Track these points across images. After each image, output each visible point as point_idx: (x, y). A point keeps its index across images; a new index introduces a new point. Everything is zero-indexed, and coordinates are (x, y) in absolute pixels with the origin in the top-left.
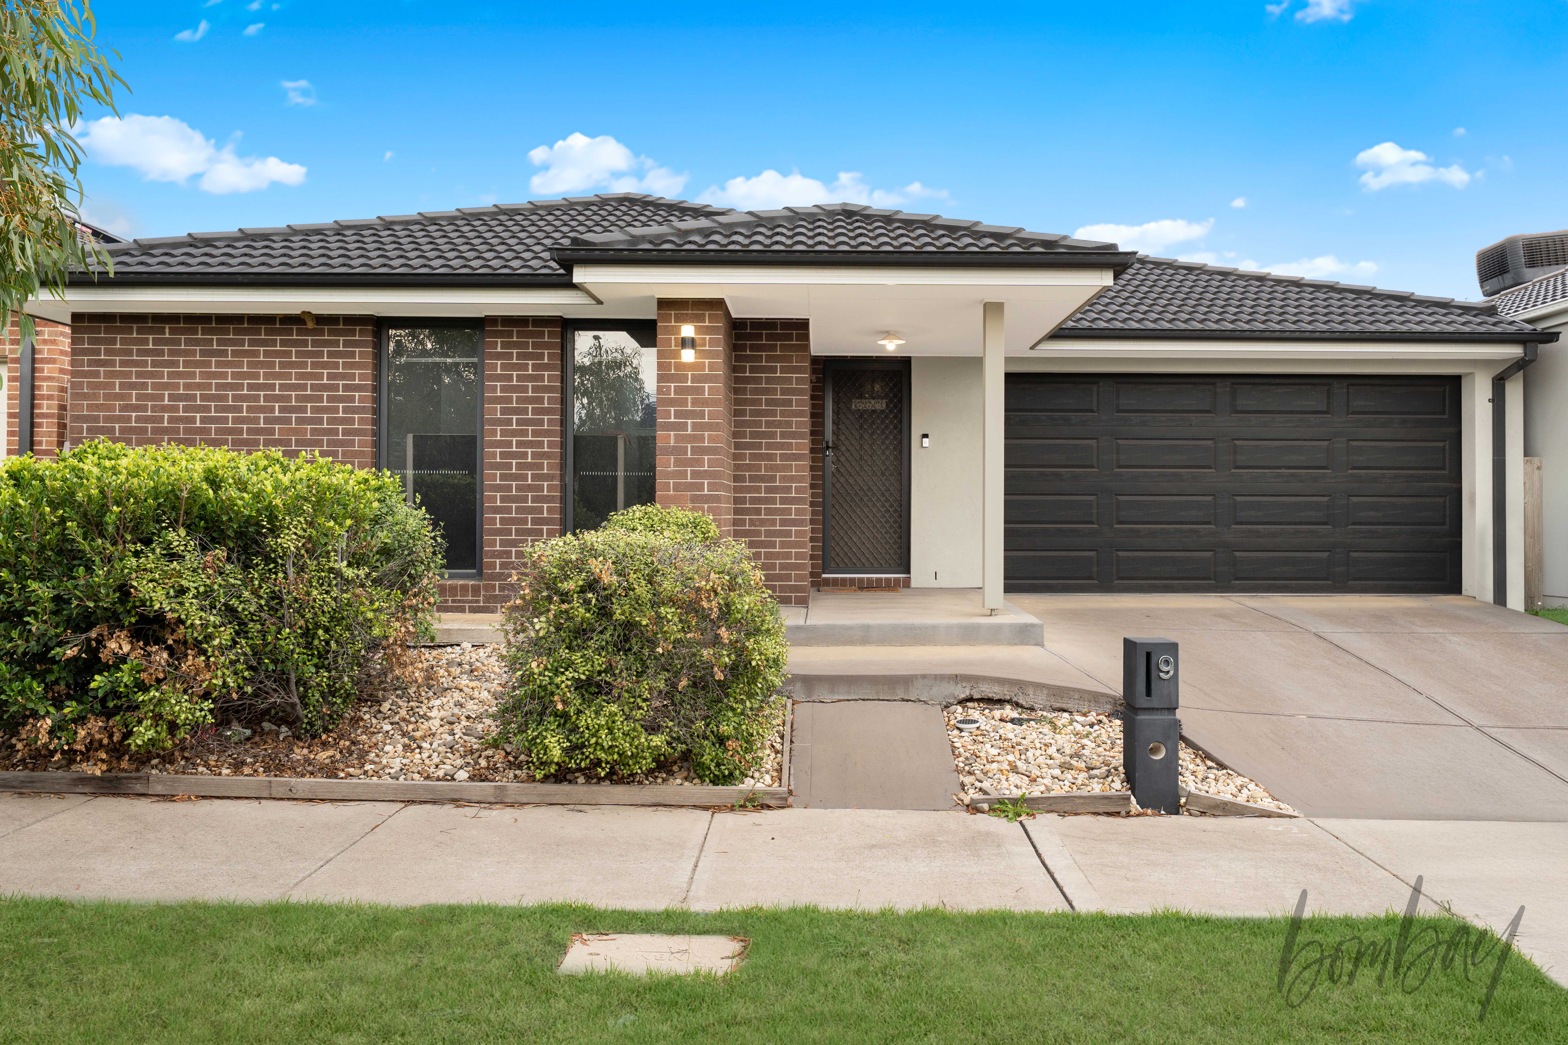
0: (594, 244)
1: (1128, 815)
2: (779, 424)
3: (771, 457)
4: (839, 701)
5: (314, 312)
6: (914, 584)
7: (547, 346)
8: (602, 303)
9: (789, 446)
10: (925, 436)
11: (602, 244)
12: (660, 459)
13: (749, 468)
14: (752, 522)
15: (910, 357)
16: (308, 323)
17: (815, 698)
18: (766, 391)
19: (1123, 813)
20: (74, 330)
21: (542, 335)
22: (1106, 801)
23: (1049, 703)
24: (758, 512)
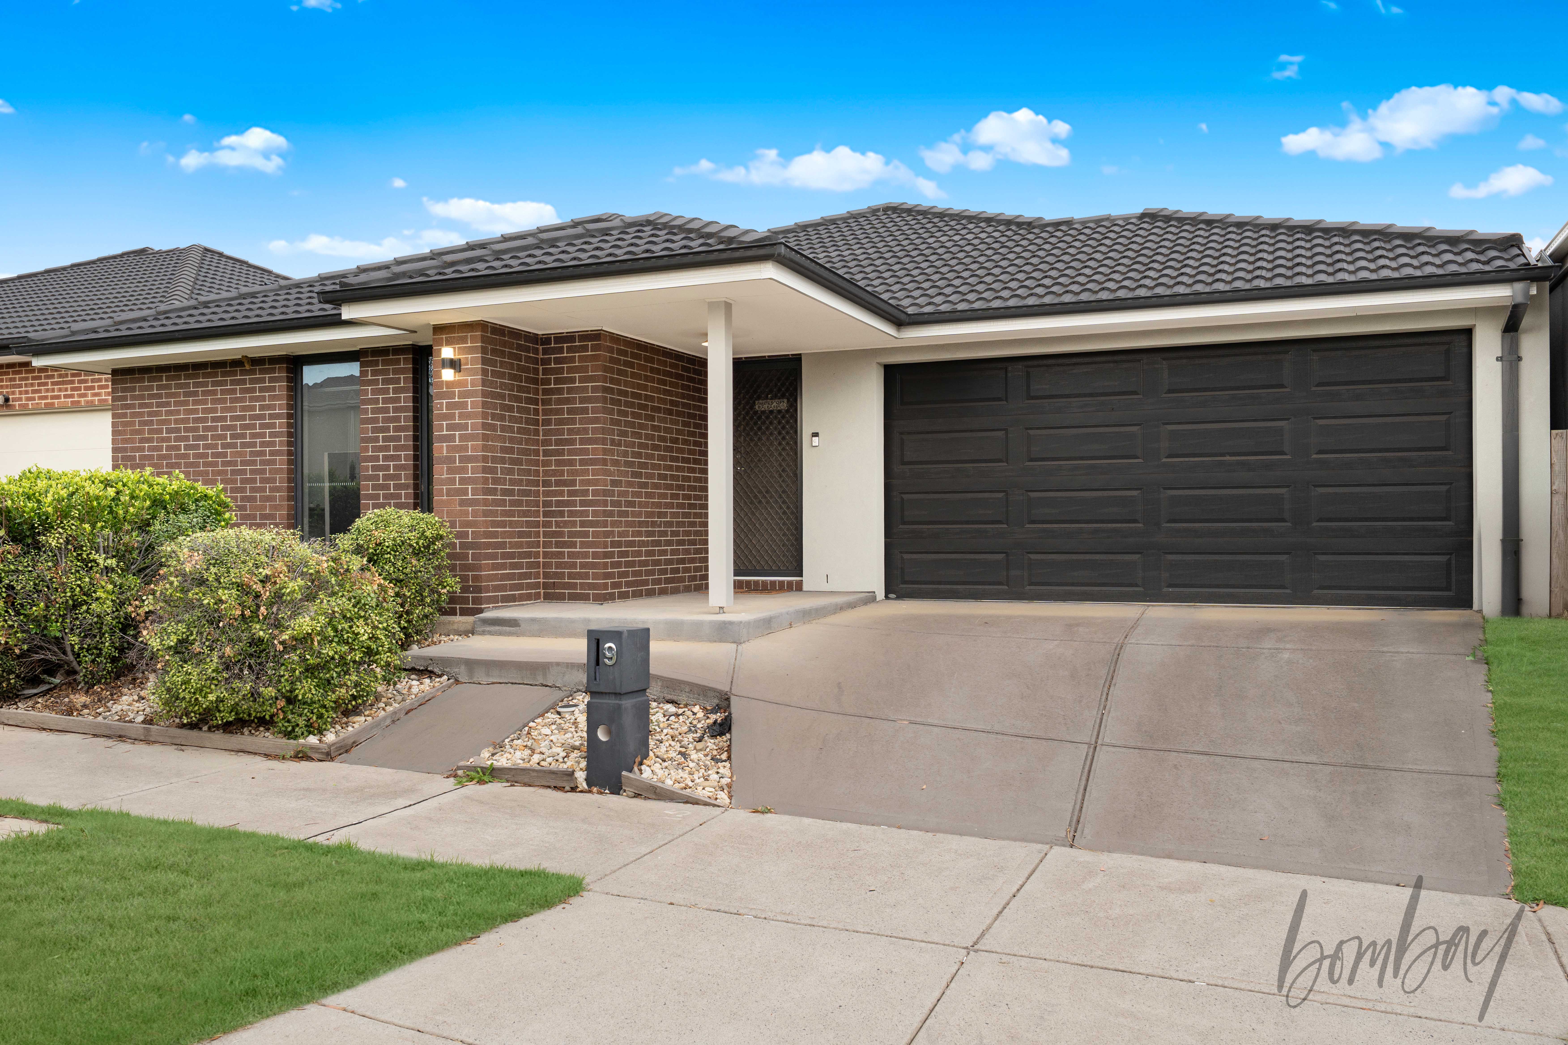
0: (352, 285)
1: (574, 789)
2: (578, 432)
3: (571, 463)
4: (493, 683)
5: (250, 356)
6: (805, 588)
7: (402, 370)
8: (416, 332)
9: (585, 452)
10: (815, 435)
11: (359, 284)
12: (436, 468)
13: (554, 473)
14: (558, 524)
15: (800, 354)
16: (246, 365)
17: (475, 680)
18: (567, 401)
19: (568, 788)
20: (114, 382)
21: (398, 362)
22: (553, 776)
23: (662, 695)
24: (562, 514)
